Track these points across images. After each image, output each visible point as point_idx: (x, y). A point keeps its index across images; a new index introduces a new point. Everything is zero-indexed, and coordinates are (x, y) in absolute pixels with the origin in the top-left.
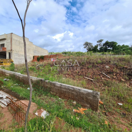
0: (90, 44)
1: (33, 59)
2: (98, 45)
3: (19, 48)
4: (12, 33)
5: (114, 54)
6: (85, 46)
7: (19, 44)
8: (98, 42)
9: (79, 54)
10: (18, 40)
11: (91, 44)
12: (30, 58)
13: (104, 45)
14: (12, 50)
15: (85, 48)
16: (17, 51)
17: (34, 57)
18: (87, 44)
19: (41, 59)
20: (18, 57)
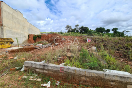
0: (70, 27)
1: (28, 38)
2: (76, 28)
3: (13, 23)
4: (2, 1)
5: (88, 35)
6: (66, 28)
7: (13, 18)
8: (76, 26)
10: (12, 12)
12: (25, 37)
13: (80, 29)
14: (4, 26)
15: (66, 29)
16: (10, 27)
17: (29, 35)
18: (68, 27)
19: (37, 38)
20: (12, 35)
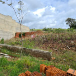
6: (67, 22)
9: (59, 31)
11: (74, 20)
12: (13, 35)
15: (67, 24)
16: (2, 28)
17: (16, 33)
